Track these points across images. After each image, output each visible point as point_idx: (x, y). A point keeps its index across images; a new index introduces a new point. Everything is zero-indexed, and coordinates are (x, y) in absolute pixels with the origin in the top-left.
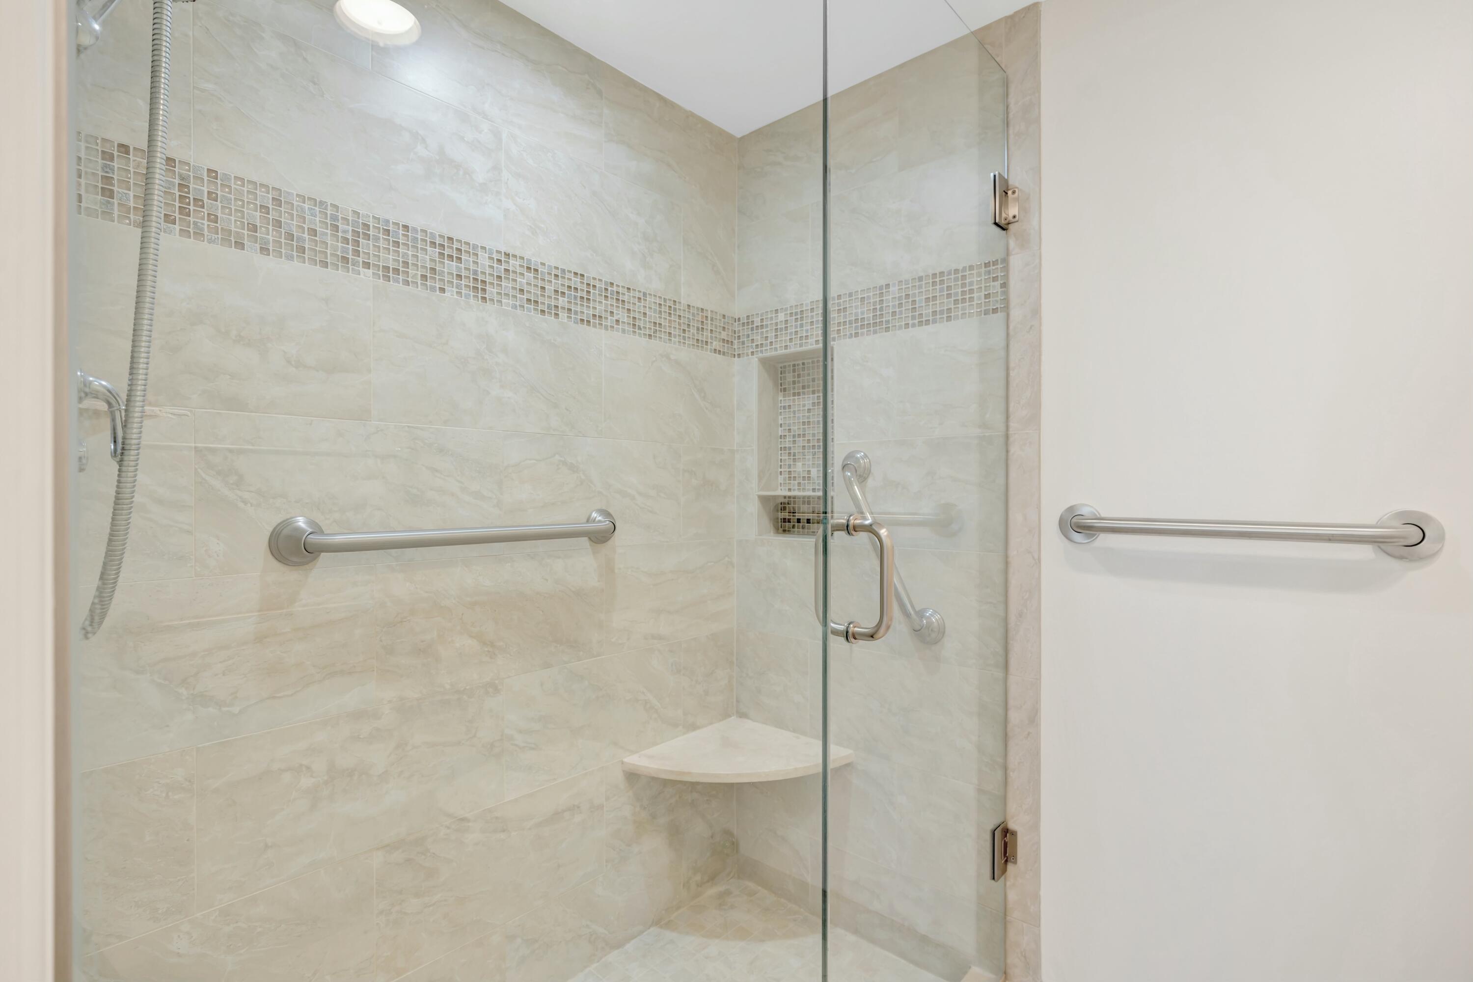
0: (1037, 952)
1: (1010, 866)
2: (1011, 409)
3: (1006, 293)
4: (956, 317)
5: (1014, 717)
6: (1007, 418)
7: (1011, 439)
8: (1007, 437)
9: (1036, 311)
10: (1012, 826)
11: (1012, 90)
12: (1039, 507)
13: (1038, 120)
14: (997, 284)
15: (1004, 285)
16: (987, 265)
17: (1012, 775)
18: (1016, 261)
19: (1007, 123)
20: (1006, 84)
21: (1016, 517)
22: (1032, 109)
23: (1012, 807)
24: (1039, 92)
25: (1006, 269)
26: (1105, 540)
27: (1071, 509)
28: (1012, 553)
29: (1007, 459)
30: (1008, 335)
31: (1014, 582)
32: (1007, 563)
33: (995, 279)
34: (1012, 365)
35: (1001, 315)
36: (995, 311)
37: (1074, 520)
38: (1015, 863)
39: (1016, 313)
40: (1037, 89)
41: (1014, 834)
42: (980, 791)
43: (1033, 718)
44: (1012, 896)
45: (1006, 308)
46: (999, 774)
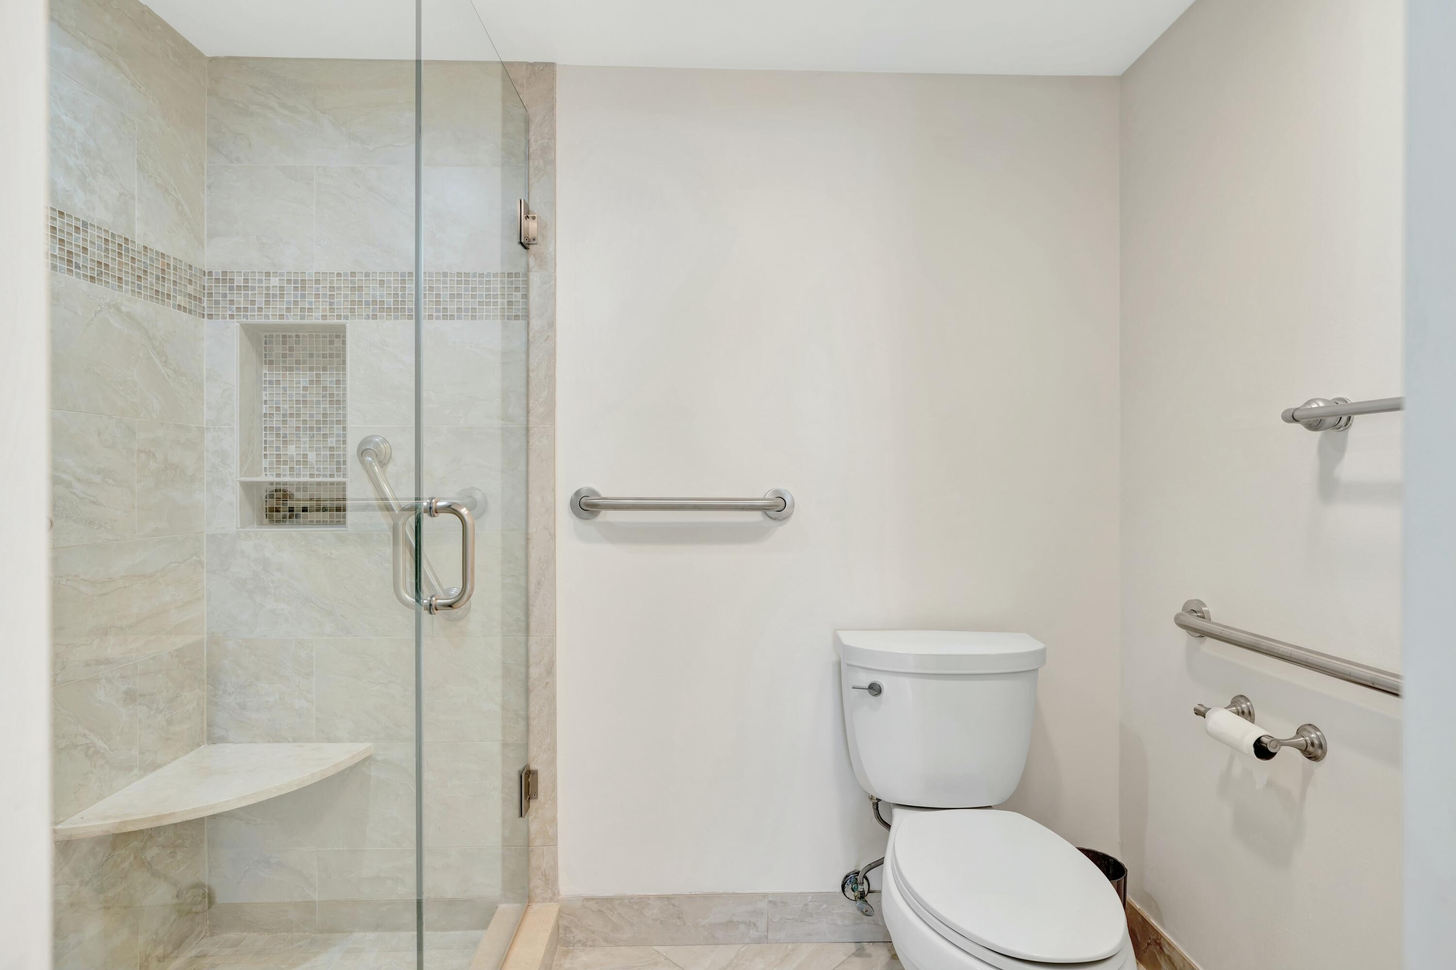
0: (555, 868)
1: (533, 803)
2: (530, 405)
3: (527, 303)
4: (481, 317)
5: (534, 672)
6: (528, 412)
7: (531, 432)
8: (527, 429)
9: (552, 325)
10: (533, 767)
11: (532, 128)
12: (554, 490)
13: (553, 162)
14: (519, 294)
15: (526, 296)
16: (510, 275)
17: (533, 723)
18: (535, 278)
19: (528, 157)
20: (527, 121)
21: (535, 499)
22: (548, 150)
23: (533, 751)
24: (555, 139)
25: (527, 282)
26: (607, 516)
27: (577, 493)
28: (532, 530)
29: (527, 449)
30: (528, 340)
31: (533, 555)
32: (527, 540)
33: (517, 289)
34: (531, 367)
35: (522, 323)
36: (517, 317)
37: (583, 500)
38: (536, 798)
39: (536, 323)
40: (553, 136)
41: (535, 773)
42: (505, 745)
43: (550, 670)
44: (534, 827)
45: (527, 316)
46: (522, 723)
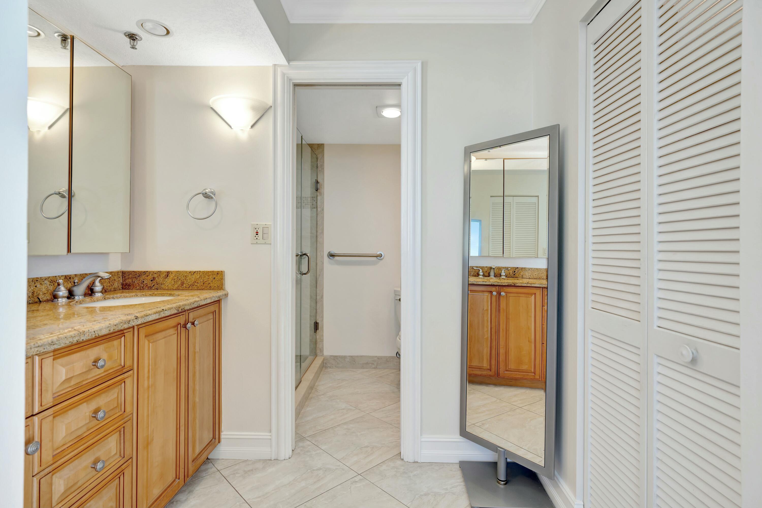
0: (323, 348)
1: (317, 331)
2: (318, 230)
3: (317, 204)
4: (305, 208)
5: (318, 297)
6: (317, 232)
7: (318, 237)
8: (317, 236)
9: (323, 210)
10: (318, 322)
11: (318, 160)
12: (323, 251)
13: (323, 169)
14: (315, 202)
15: (317, 203)
16: (313, 197)
17: (318, 310)
18: (319, 198)
19: (317, 167)
20: (317, 159)
21: (319, 254)
22: (322, 166)
23: (318, 317)
24: (324, 163)
25: (317, 199)
26: (336, 258)
27: (329, 252)
28: (318, 262)
29: (317, 241)
30: (317, 214)
31: (318, 267)
32: (317, 264)
33: (314, 201)
34: (318, 220)
35: (315, 209)
36: (314, 208)
37: (331, 254)
38: (318, 329)
39: (319, 209)
40: (324, 162)
41: (318, 323)
42: (310, 316)
43: (322, 297)
44: (318, 337)
45: (317, 208)
46: (315, 310)
